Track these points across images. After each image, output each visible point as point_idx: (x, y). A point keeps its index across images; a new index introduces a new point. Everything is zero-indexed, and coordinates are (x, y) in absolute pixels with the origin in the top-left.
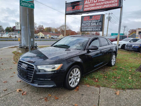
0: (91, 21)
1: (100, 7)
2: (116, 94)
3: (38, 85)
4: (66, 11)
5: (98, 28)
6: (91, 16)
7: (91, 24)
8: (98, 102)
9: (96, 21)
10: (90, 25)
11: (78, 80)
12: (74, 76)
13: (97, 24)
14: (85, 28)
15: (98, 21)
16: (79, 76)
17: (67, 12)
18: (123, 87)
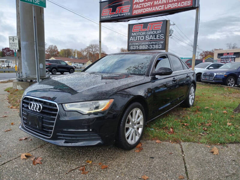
0: (146, 32)
1: (160, 8)
2: (213, 152)
3: (65, 142)
4: (101, 16)
5: (159, 44)
6: (145, 25)
7: (145, 38)
9: (155, 32)
11: (140, 130)
12: (134, 124)
13: (156, 37)
14: (136, 45)
15: (159, 32)
16: (142, 123)
17: (103, 18)
18: (222, 140)
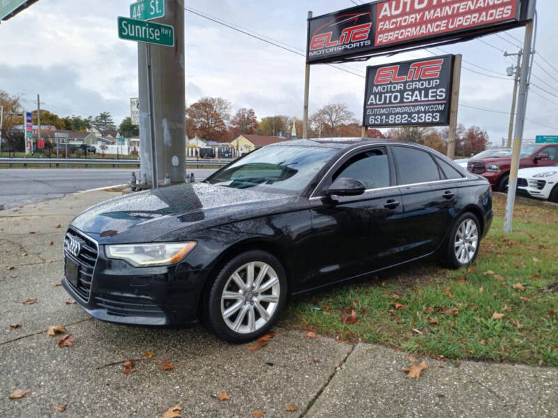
0: (405, 83)
1: (438, 26)
2: (407, 372)
3: (109, 313)
4: (308, 51)
5: (433, 112)
6: (405, 66)
7: (402, 97)
8: (312, 396)
9: (426, 84)
10: (402, 101)
11: (271, 308)
13: (426, 96)
14: (381, 115)
15: (433, 83)
16: (276, 293)
17: (313, 54)
18: (453, 349)
